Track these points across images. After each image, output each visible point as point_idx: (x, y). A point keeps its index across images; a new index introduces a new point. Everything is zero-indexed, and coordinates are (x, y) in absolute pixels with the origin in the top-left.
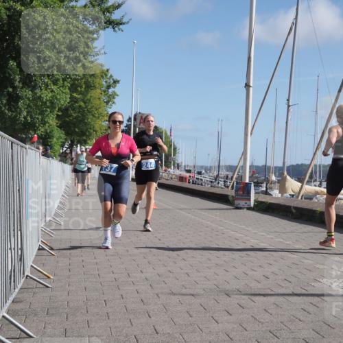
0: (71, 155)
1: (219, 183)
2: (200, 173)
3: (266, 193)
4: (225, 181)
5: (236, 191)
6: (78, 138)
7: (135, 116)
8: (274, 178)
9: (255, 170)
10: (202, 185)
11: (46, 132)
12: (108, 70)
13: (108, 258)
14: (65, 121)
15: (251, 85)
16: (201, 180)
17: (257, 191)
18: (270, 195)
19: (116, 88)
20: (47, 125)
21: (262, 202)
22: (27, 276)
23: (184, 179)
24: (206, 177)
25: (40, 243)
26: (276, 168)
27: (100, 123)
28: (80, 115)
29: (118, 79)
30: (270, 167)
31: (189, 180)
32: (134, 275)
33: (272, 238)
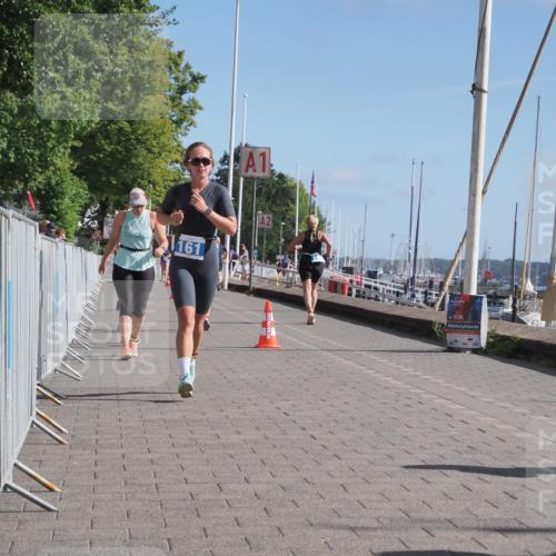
0: (102, 234)
1: (413, 296)
2: (372, 275)
3: (513, 318)
4: (426, 293)
5: (451, 313)
6: (117, 197)
7: (238, 151)
8: (529, 287)
9: (490, 270)
10: (376, 299)
11: (49, 184)
12: (180, 54)
13: (176, 450)
14: (88, 162)
15: (485, 87)
16: (376, 289)
17: (494, 314)
18: (522, 322)
19: (198, 92)
20: (52, 168)
21: (504, 338)
22: (6, 486)
23: (339, 287)
24: (386, 284)
25: (34, 418)
26: (534, 265)
27: (163, 165)
28: (120, 148)
29: (203, 74)
30: (522, 263)
31: (350, 289)
32: (231, 486)
33: (524, 414)
